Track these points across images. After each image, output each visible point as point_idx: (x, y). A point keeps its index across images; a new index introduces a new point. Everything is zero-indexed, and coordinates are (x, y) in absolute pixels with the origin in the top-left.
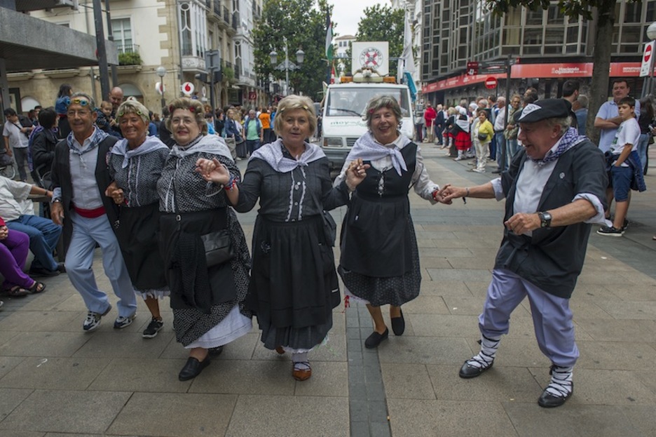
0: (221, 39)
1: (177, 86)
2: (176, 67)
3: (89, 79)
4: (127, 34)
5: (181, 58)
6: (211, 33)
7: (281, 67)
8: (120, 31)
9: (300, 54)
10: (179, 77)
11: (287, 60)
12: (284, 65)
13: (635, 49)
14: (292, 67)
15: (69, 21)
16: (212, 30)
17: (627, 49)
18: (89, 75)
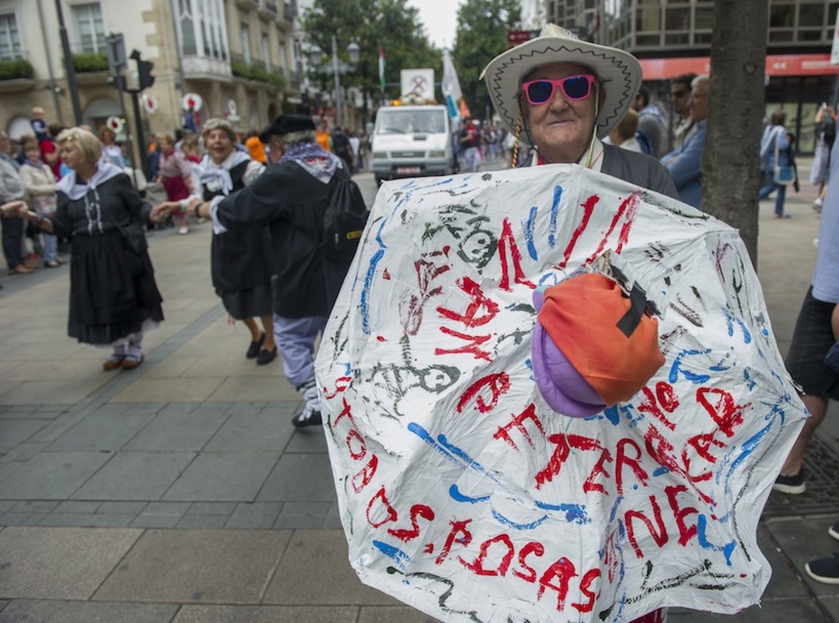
0: (265, 35)
1: (174, 100)
2: (170, 71)
3: (49, 94)
4: (99, 25)
5: (180, 60)
6: (244, 26)
7: (329, 70)
8: (88, 22)
9: (354, 51)
10: (178, 87)
11: (335, 59)
12: (332, 65)
13: (817, 35)
14: (344, 68)
15: (14, 9)
16: (246, 21)
17: (806, 36)
18: (48, 88)
